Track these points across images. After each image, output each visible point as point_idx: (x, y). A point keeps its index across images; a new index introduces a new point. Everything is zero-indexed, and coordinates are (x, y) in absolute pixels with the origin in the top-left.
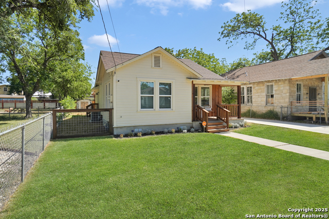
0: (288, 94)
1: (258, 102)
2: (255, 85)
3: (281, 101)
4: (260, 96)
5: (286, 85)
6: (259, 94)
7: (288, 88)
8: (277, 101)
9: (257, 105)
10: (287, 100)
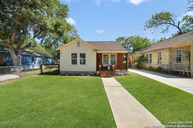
0: (168, 57)
1: (154, 62)
2: (153, 53)
3: (165, 61)
4: (155, 59)
5: (168, 52)
6: (155, 58)
7: (168, 53)
8: (163, 61)
9: (153, 64)
10: (168, 61)
